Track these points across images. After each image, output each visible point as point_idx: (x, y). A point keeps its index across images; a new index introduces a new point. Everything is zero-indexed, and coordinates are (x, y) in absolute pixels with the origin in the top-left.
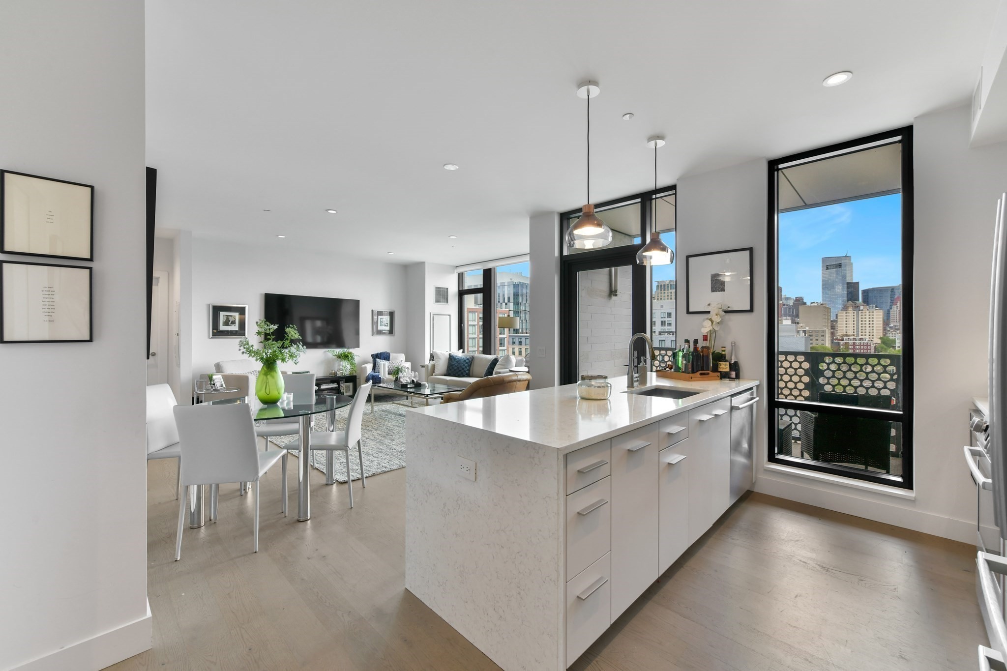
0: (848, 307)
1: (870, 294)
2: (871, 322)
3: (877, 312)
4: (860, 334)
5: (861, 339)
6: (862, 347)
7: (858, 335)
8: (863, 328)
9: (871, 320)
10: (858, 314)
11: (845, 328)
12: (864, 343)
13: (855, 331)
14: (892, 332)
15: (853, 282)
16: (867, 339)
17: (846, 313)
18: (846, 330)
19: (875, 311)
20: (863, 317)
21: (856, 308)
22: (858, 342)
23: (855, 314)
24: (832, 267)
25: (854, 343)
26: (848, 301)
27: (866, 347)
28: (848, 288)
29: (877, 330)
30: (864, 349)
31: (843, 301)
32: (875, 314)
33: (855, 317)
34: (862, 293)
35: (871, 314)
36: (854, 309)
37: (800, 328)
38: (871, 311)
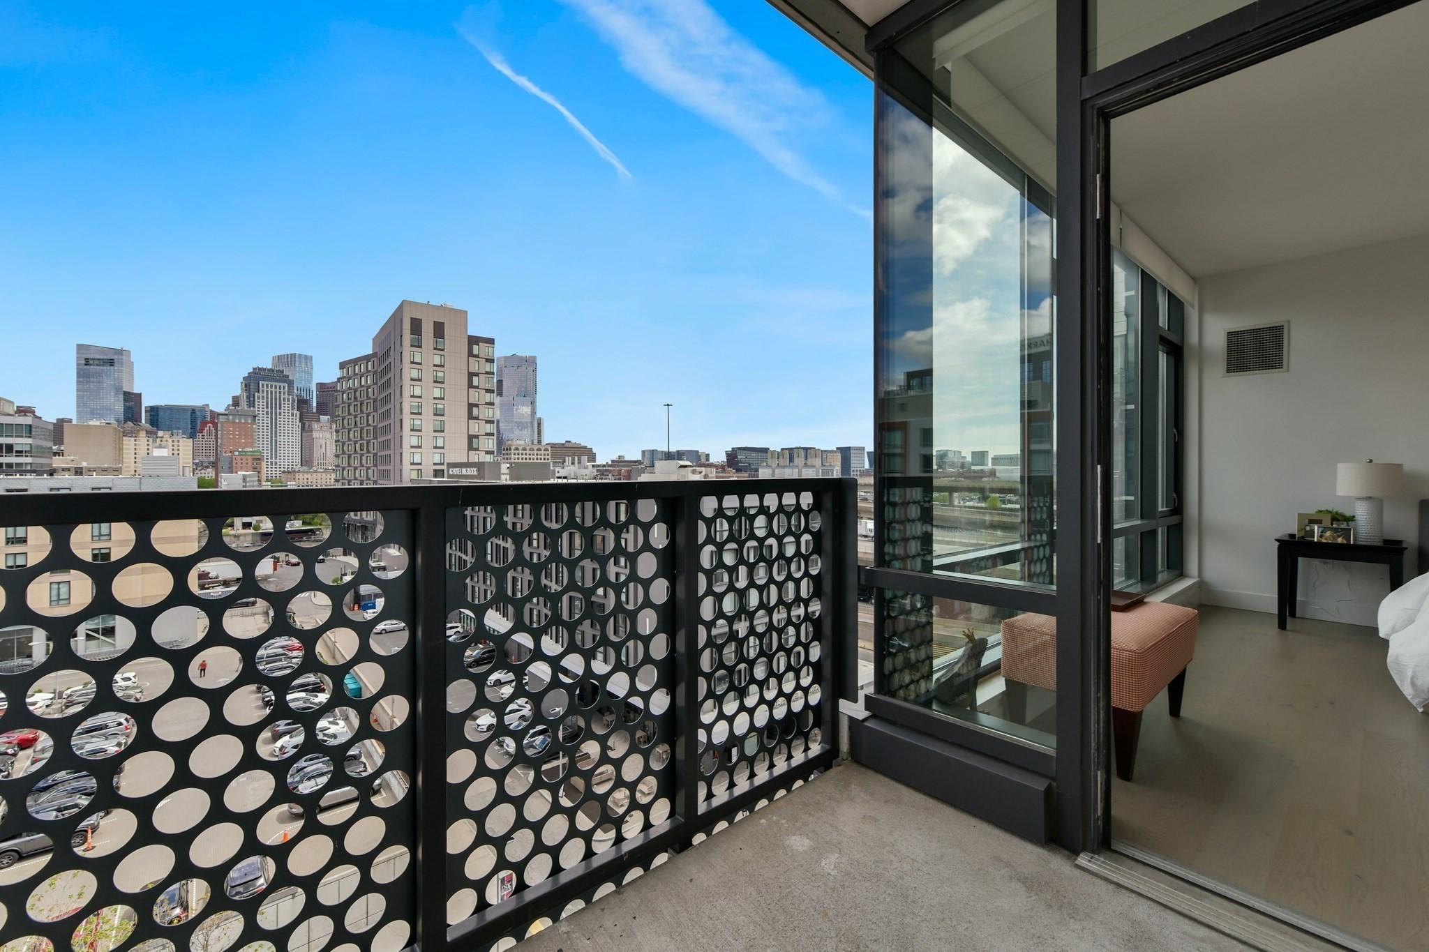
0: (138, 431)
1: (161, 414)
3: (183, 442)
10: (154, 442)
14: (200, 470)
15: (134, 392)
17: (135, 440)
18: (135, 467)
19: (181, 440)
24: (95, 362)
26: (125, 421)
28: (125, 400)
32: (180, 443)
34: (146, 411)
35: (176, 444)
36: (149, 435)
37: (67, 463)
38: (176, 440)
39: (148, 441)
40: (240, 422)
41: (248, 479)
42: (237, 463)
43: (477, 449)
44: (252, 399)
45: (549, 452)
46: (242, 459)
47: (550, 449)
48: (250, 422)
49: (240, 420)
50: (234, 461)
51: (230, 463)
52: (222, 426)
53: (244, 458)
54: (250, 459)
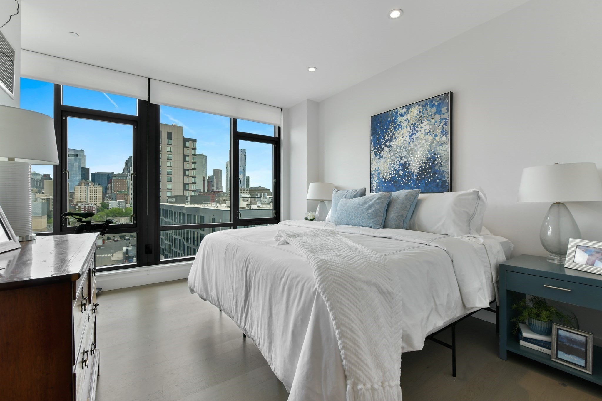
0: (82, 183)
1: (96, 176)
2: (96, 194)
3: (99, 188)
4: (89, 201)
5: (89, 204)
6: (89, 209)
7: (87, 201)
8: (91, 197)
9: (96, 192)
10: (88, 188)
11: (79, 197)
12: (91, 206)
13: (86, 199)
14: (107, 199)
15: (86, 167)
16: (92, 204)
17: (80, 187)
18: (80, 198)
19: (98, 187)
20: (91, 190)
21: (87, 184)
22: (87, 206)
23: (86, 188)
24: (72, 156)
25: (85, 207)
26: (82, 179)
27: (92, 209)
28: (82, 171)
29: (99, 198)
30: (91, 210)
31: (79, 179)
32: (98, 188)
33: (86, 190)
34: (91, 175)
35: (96, 188)
36: (86, 185)
37: (44, 197)
38: (96, 187)
39: (85, 187)
40: (121, 179)
41: (120, 203)
42: (118, 197)
43: (188, 190)
44: (129, 170)
45: (249, 191)
46: (120, 195)
47: (249, 190)
48: (125, 179)
49: (121, 178)
50: (117, 196)
51: (115, 197)
52: (114, 181)
53: (121, 194)
54: (123, 194)
